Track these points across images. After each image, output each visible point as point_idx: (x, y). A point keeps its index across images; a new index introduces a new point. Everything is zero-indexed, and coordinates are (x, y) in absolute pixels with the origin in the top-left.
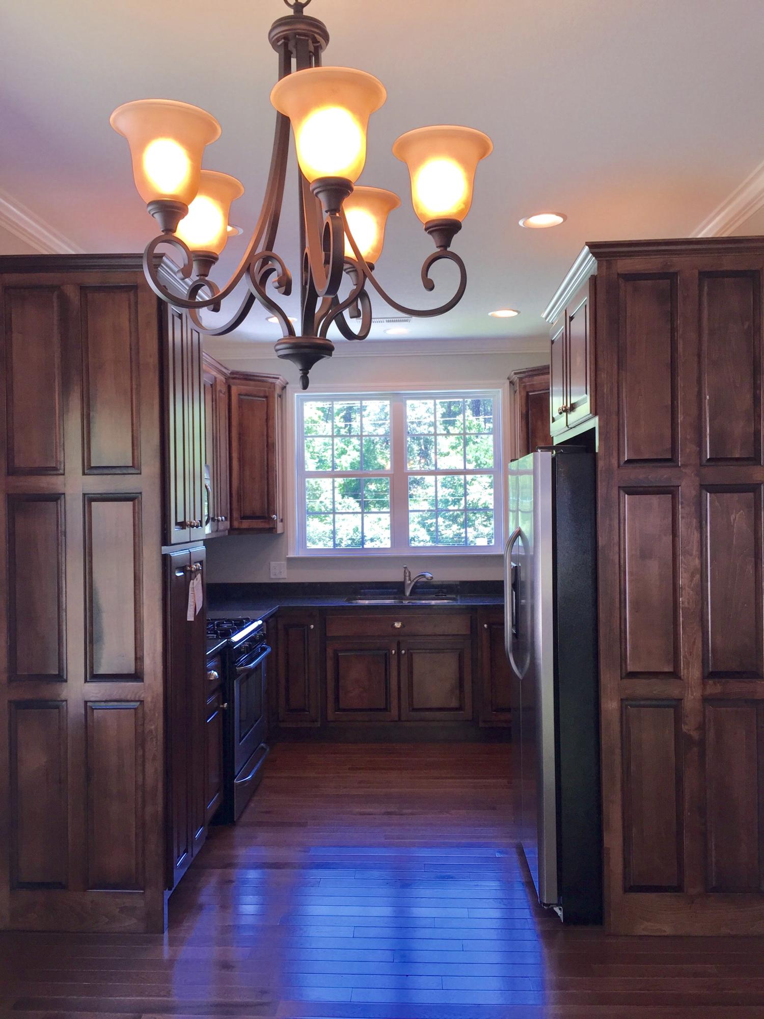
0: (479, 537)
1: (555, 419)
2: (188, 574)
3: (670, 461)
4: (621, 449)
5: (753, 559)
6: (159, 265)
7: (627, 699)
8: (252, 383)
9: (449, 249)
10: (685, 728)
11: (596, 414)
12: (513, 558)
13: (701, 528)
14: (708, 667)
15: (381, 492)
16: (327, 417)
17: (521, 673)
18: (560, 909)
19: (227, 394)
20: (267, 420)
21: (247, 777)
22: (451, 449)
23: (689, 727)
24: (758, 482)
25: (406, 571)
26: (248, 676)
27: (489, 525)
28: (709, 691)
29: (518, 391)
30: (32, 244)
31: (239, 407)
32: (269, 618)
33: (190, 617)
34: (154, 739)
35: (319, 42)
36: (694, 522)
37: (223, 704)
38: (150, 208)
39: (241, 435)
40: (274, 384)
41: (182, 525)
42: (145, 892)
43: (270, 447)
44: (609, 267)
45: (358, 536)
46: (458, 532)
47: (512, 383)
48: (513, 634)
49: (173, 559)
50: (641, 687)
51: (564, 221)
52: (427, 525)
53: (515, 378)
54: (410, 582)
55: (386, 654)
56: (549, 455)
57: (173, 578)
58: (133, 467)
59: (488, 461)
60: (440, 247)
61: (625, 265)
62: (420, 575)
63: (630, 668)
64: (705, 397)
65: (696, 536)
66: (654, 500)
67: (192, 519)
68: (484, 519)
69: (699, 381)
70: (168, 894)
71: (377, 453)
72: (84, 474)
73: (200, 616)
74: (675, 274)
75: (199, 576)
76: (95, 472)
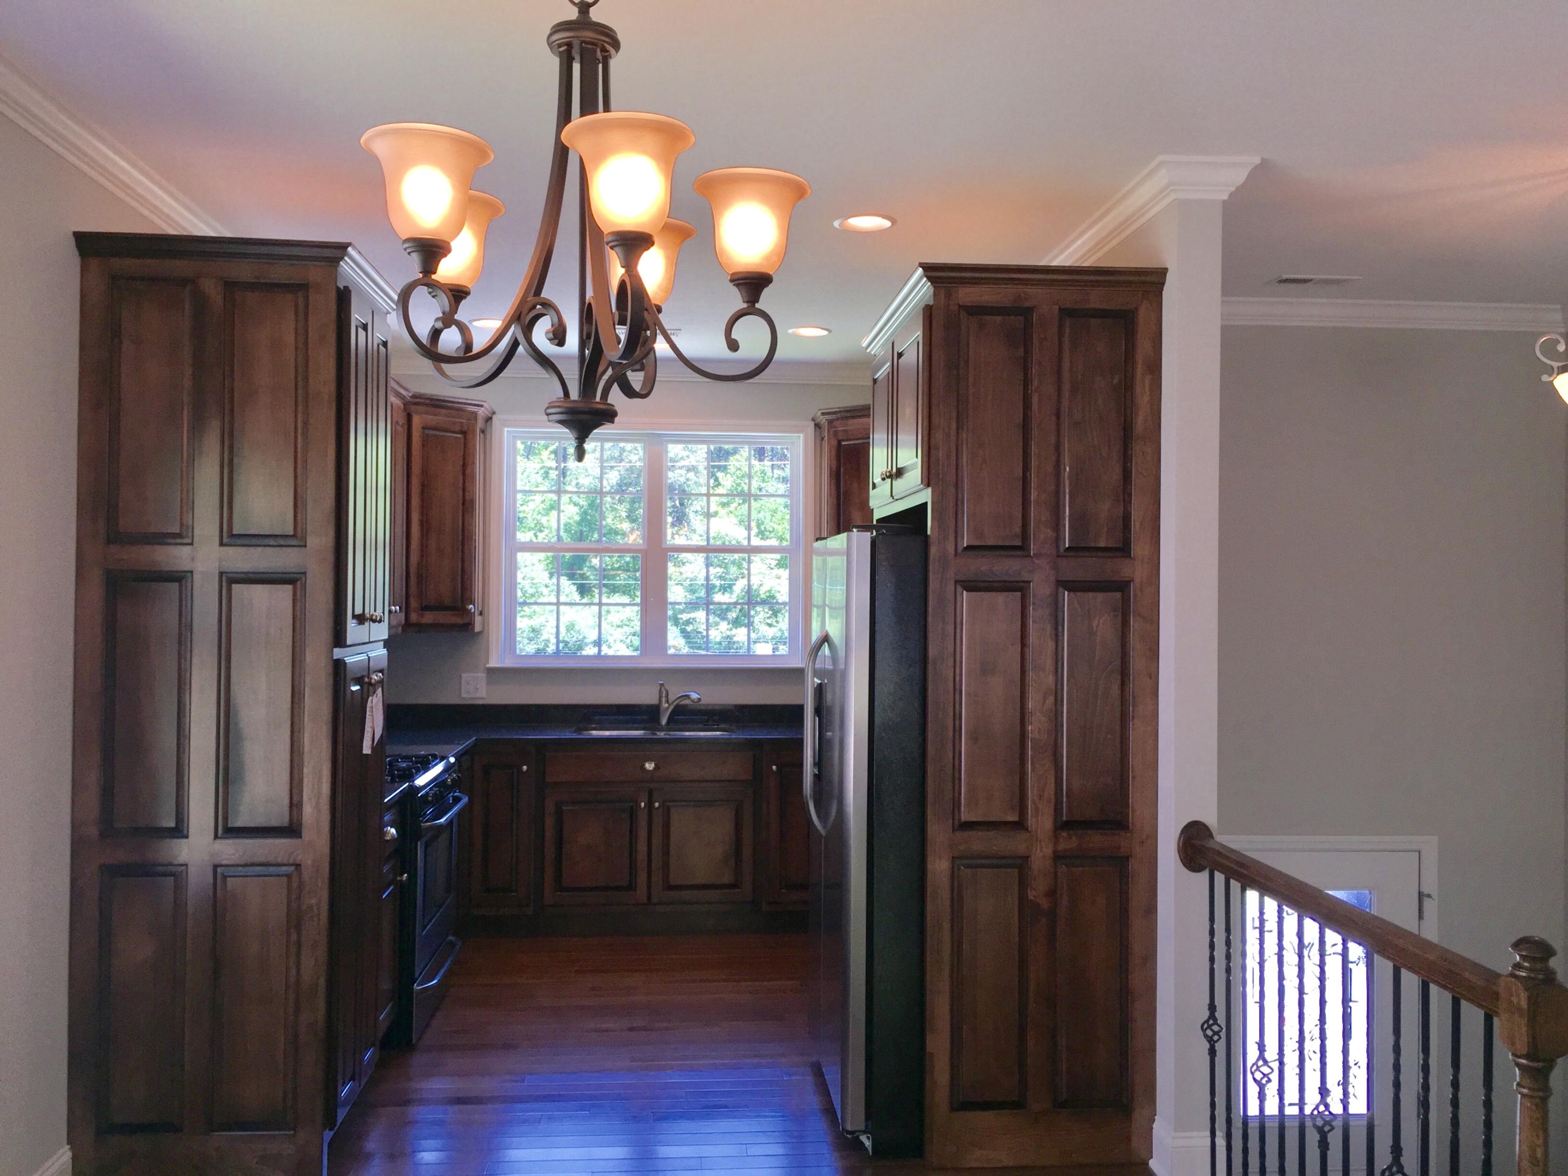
0: (760, 642)
1: (877, 485)
2: (366, 687)
3: (1020, 549)
4: (959, 533)
5: (1119, 677)
6: (342, 259)
7: (960, 858)
8: (443, 411)
9: (757, 306)
10: (1031, 895)
11: (928, 485)
12: (816, 673)
13: (1057, 637)
14: (1062, 816)
15: (613, 569)
16: (529, 451)
17: (824, 827)
18: (868, 1138)
19: (406, 427)
20: (464, 466)
21: (431, 982)
22: (720, 507)
23: (1037, 892)
24: (1126, 579)
25: (663, 689)
26: (435, 837)
27: (775, 623)
28: (1062, 846)
29: (826, 438)
30: (157, 221)
31: (423, 445)
32: (462, 755)
33: (367, 750)
34: (315, 919)
35: (608, 51)
36: (1049, 628)
37: (402, 875)
38: (406, 245)
39: (424, 487)
40: (475, 414)
41: (361, 619)
42: (295, 1133)
43: (466, 506)
44: (949, 295)
45: (573, 637)
46: (729, 633)
47: (817, 426)
48: (815, 775)
49: (348, 665)
50: (978, 842)
51: (892, 225)
52: (681, 621)
53: (823, 420)
54: (667, 705)
55: (632, 808)
56: (867, 537)
57: (348, 692)
58: (294, 536)
59: (776, 526)
60: (747, 302)
61: (968, 295)
62: (679, 697)
63: (965, 816)
64: (1065, 469)
65: (1051, 645)
66: (1000, 598)
67: (372, 611)
68: (768, 615)
69: (1058, 447)
70: (328, 1135)
71: (607, 509)
72: (222, 544)
73: (378, 747)
74: (1031, 310)
75: (379, 691)
76: (239, 542)
